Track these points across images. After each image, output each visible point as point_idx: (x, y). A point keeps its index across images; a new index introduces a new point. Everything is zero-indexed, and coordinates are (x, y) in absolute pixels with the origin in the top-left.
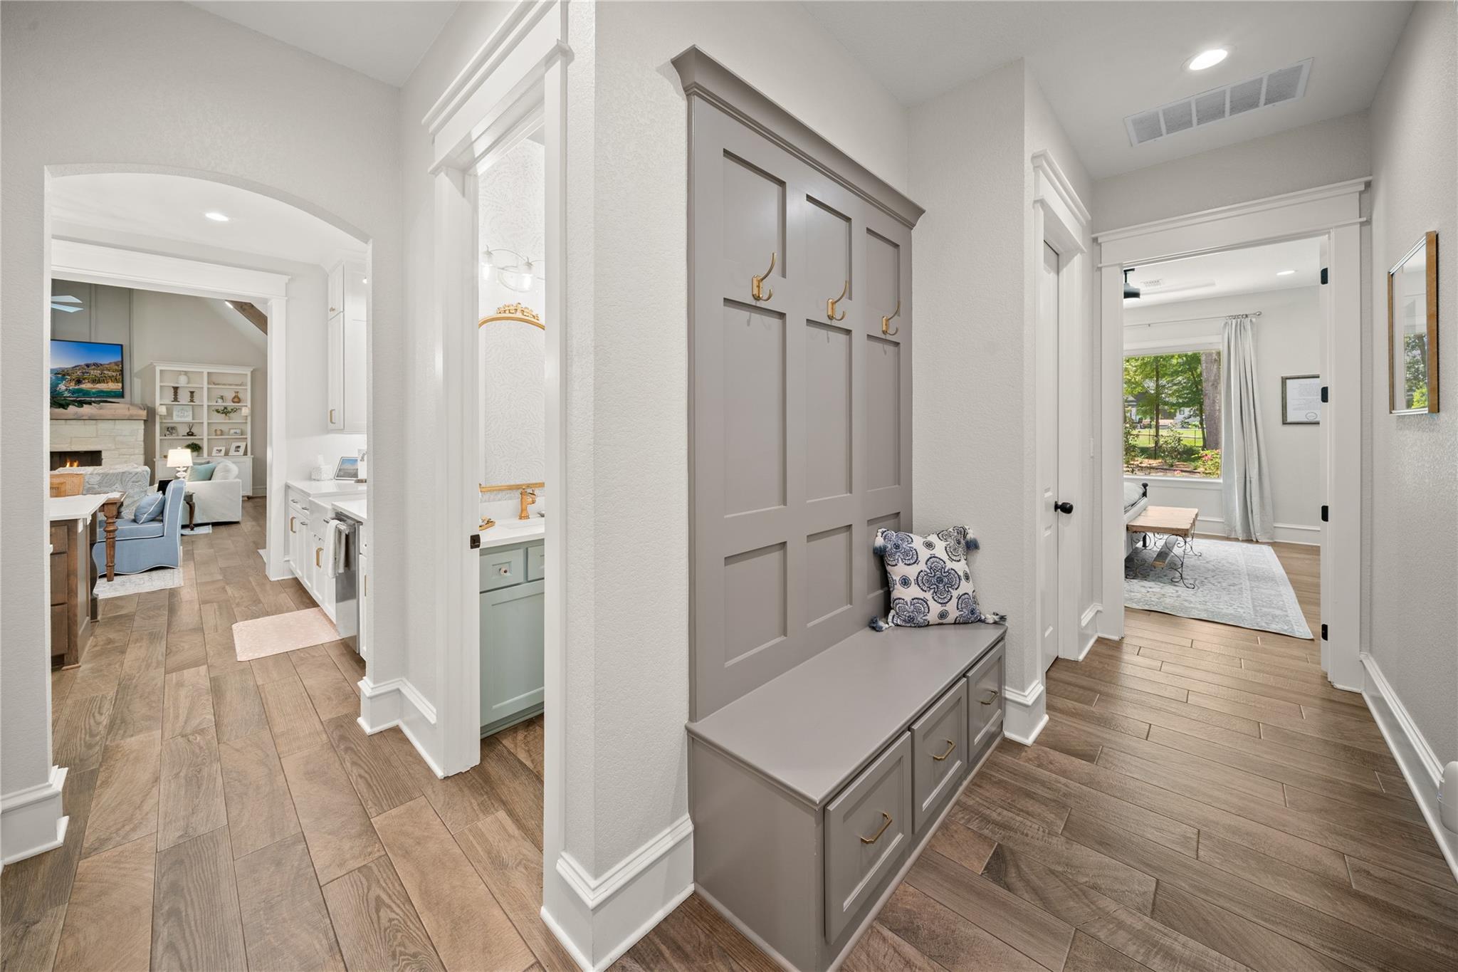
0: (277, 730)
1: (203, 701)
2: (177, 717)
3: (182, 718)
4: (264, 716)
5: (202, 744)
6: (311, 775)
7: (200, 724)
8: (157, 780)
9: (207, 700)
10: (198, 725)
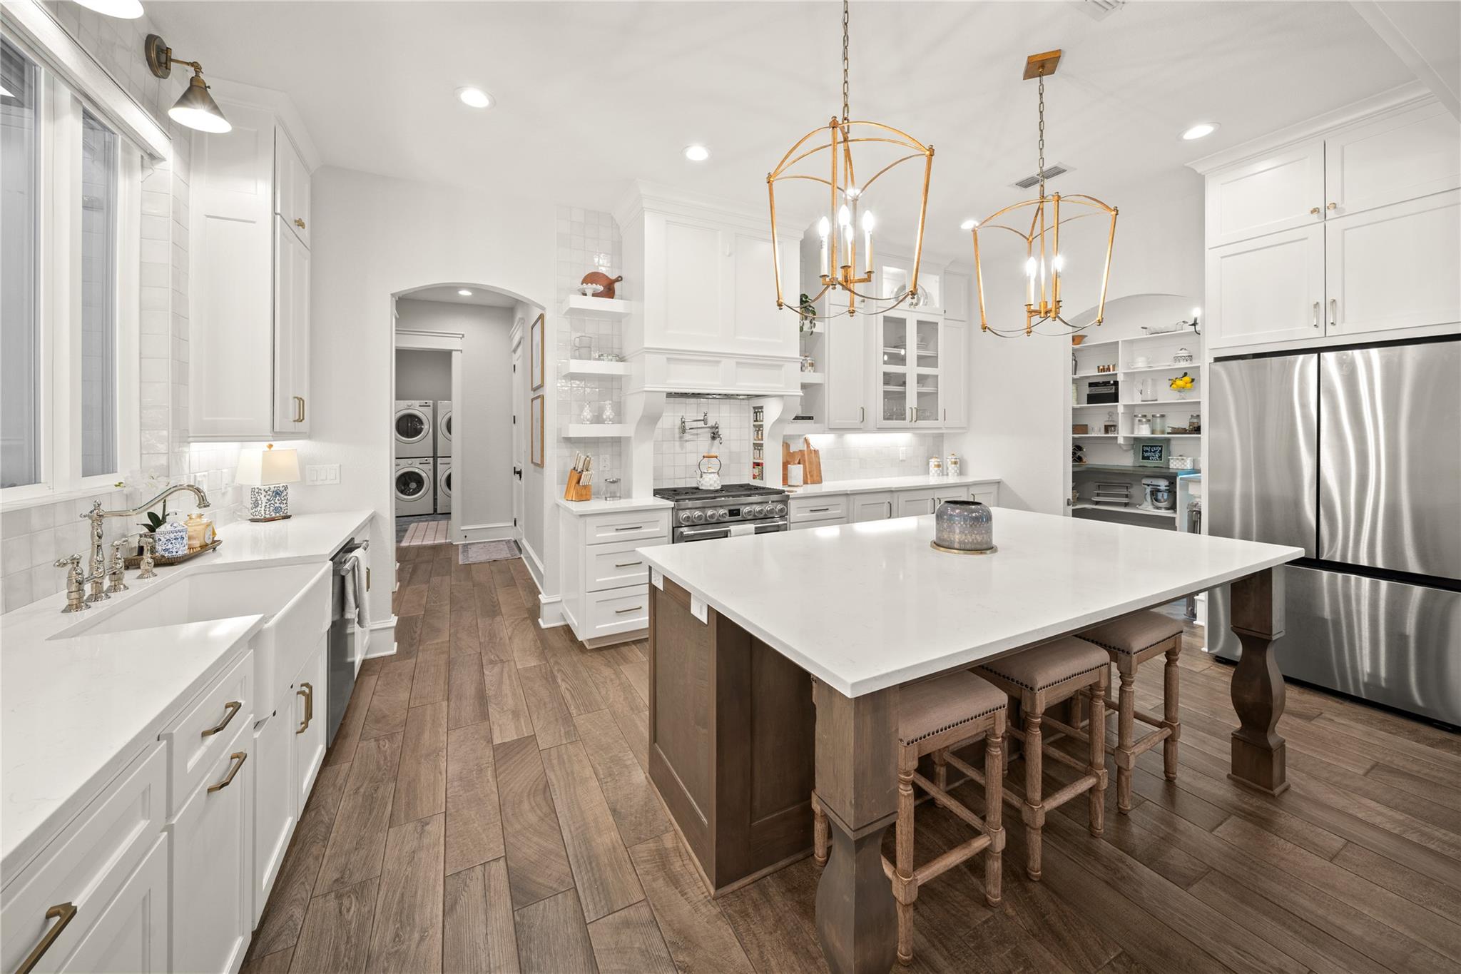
0: (446, 656)
1: (493, 688)
2: (510, 676)
3: (505, 675)
4: (451, 667)
5: (490, 654)
6: (438, 631)
7: (493, 668)
8: (510, 638)
9: (491, 690)
10: (493, 667)
